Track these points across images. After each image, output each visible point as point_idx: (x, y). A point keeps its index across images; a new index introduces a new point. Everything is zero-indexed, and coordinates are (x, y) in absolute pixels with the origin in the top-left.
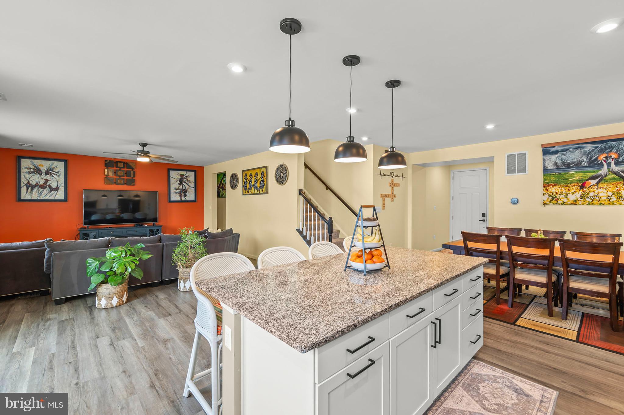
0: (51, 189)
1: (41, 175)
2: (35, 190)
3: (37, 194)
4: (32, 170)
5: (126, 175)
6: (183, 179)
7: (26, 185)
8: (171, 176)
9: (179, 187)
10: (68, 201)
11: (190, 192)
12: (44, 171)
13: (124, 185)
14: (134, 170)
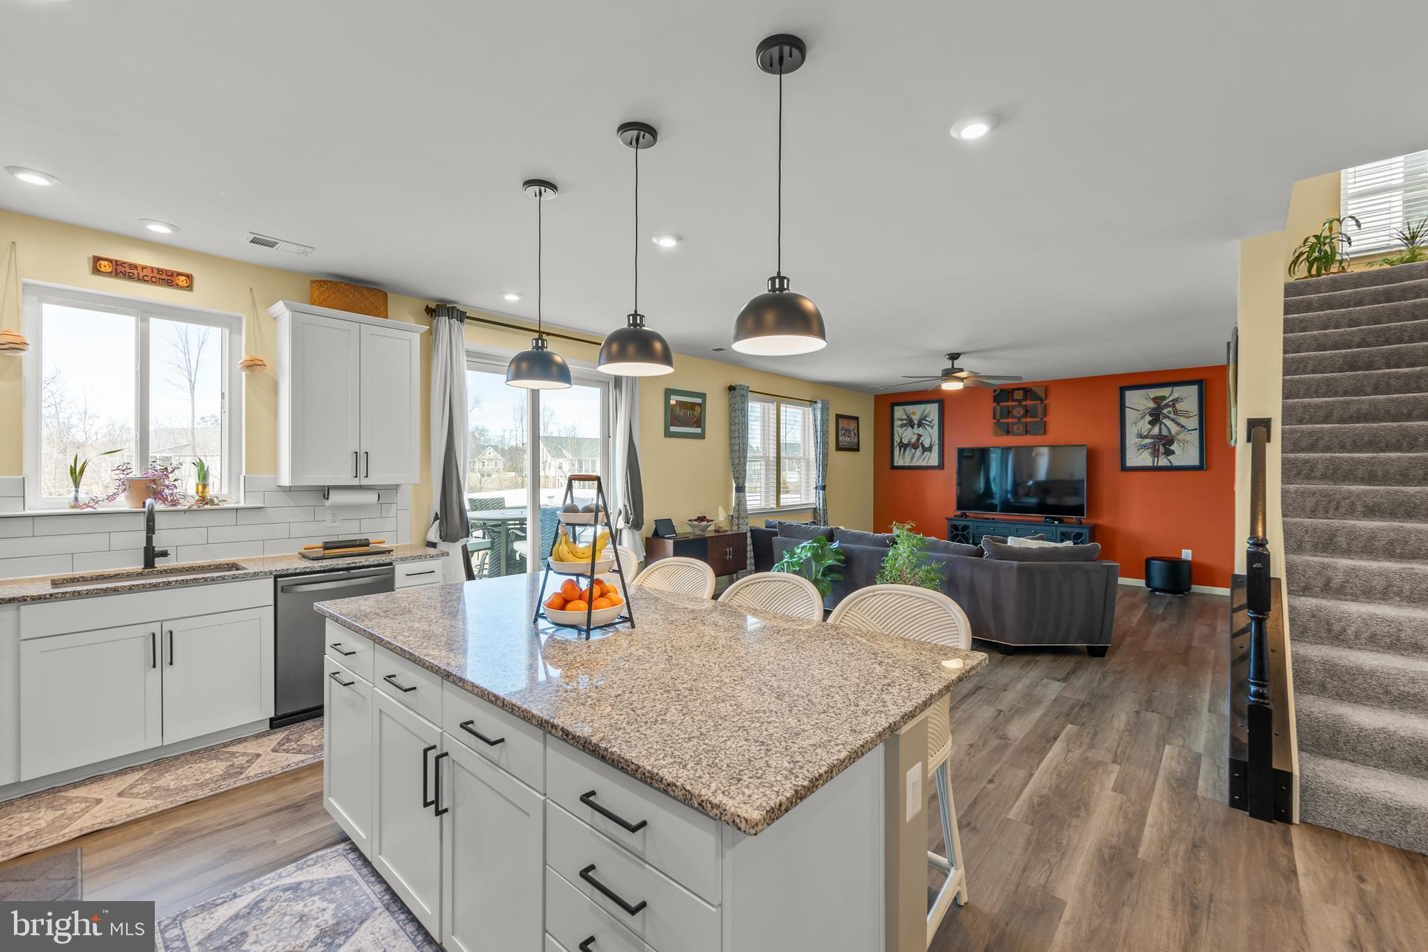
0: (925, 450)
1: (913, 428)
2: (907, 452)
3: (909, 457)
4: (905, 422)
5: (1028, 414)
6: (1162, 409)
7: (899, 444)
8: (1127, 405)
9: (1150, 432)
10: (943, 469)
11: (1185, 442)
12: (916, 422)
13: (1026, 434)
14: (1045, 402)
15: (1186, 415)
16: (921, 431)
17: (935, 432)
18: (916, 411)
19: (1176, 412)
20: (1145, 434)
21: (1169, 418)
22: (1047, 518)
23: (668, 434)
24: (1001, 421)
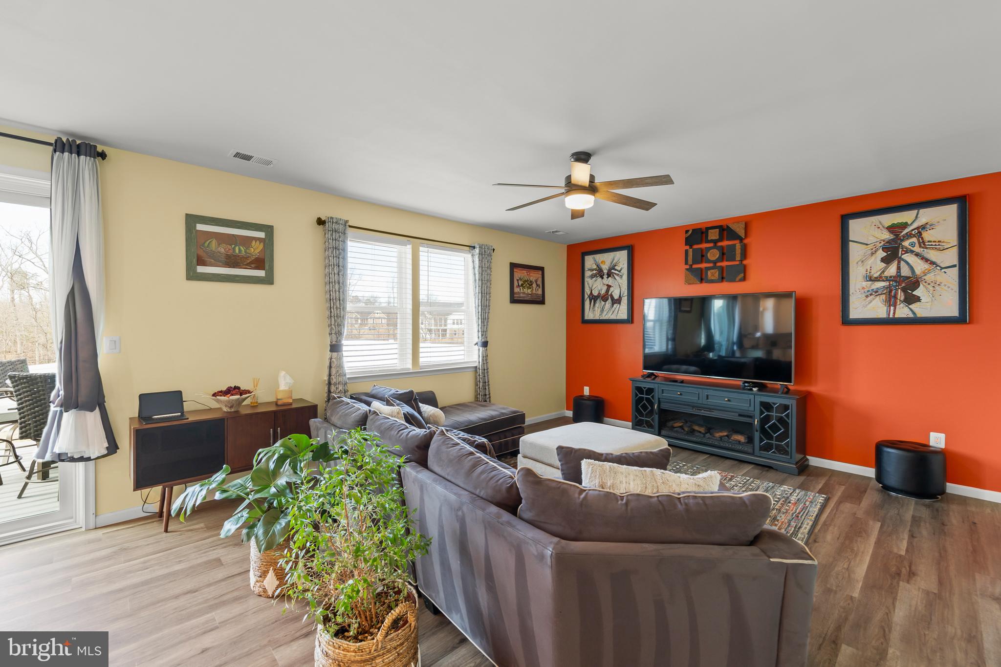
0: (614, 302)
1: (603, 278)
2: (597, 305)
3: (599, 310)
4: (594, 272)
5: (725, 256)
6: (902, 240)
7: (589, 297)
8: (850, 239)
9: (883, 272)
10: (632, 322)
11: (936, 284)
12: (605, 271)
13: (722, 281)
14: (745, 241)
15: (938, 246)
16: (610, 281)
17: (624, 281)
18: (606, 260)
19: (923, 244)
20: (876, 275)
21: (912, 252)
22: (746, 382)
23: (192, 275)
24: (695, 266)
